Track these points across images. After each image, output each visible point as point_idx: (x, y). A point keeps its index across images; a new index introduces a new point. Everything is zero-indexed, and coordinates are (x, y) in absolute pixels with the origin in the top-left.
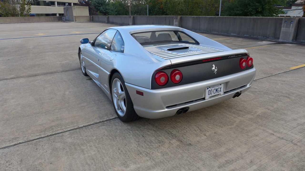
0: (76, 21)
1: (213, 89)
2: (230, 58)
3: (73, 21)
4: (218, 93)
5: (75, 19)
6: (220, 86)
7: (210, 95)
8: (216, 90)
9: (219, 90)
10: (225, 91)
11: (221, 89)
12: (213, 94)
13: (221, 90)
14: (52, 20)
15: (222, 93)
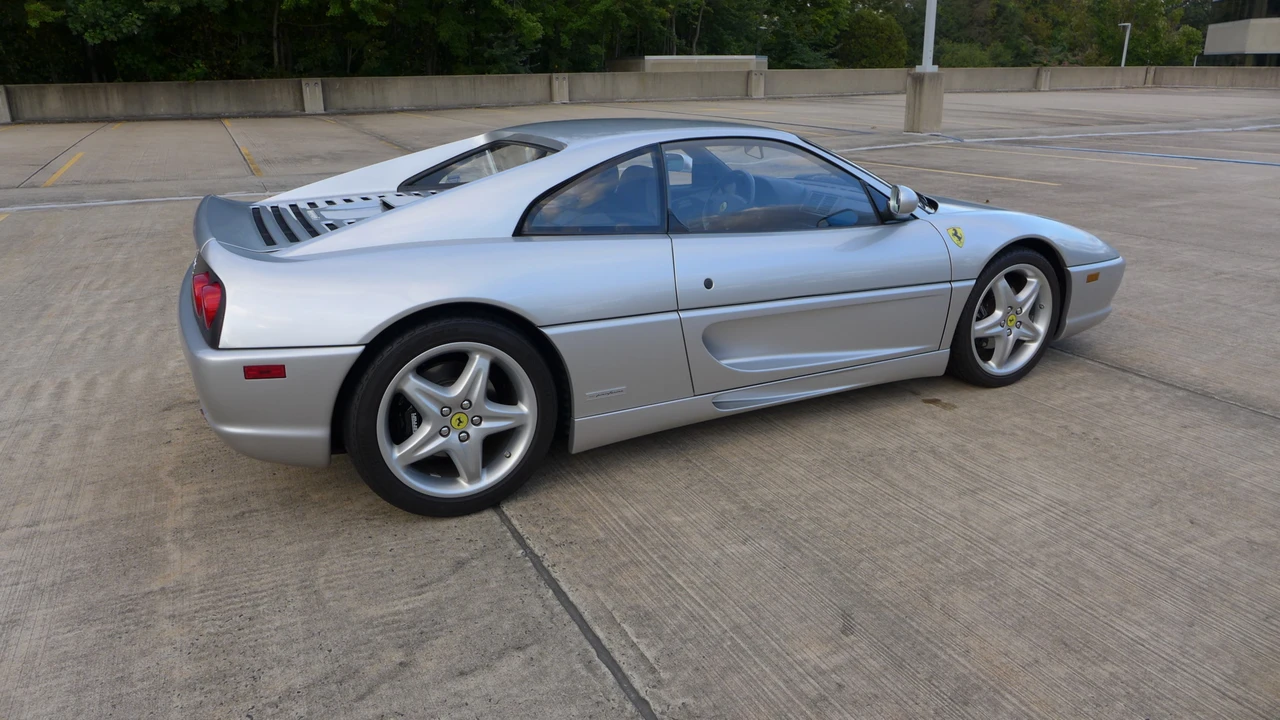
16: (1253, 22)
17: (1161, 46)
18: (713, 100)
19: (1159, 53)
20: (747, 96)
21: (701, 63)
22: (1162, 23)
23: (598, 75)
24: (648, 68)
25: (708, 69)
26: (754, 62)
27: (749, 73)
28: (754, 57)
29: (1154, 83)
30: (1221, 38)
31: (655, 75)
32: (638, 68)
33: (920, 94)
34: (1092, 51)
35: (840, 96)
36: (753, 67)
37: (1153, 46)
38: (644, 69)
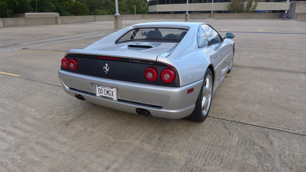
0: (296, 19)
1: (103, 89)
2: (132, 62)
3: (293, 19)
4: (109, 96)
5: (296, 17)
6: (111, 90)
7: (101, 94)
8: (107, 92)
9: (111, 93)
10: (120, 98)
11: (112, 93)
12: (103, 95)
13: (112, 95)
14: (272, 17)
15: (115, 98)
16: (157, 5)
17: (142, 10)
18: (47, 25)
19: (141, 11)
20: (57, 23)
21: (42, 15)
22: (141, 5)
23: (12, 19)
24: (27, 16)
25: (45, 16)
26: (56, 14)
27: (56, 17)
28: (56, 13)
29: (143, 18)
30: (151, 9)
31: (30, 18)
32: (24, 16)
33: (117, 20)
34: (129, 11)
35: (81, 22)
36: (56, 16)
37: (140, 10)
38: (25, 17)
